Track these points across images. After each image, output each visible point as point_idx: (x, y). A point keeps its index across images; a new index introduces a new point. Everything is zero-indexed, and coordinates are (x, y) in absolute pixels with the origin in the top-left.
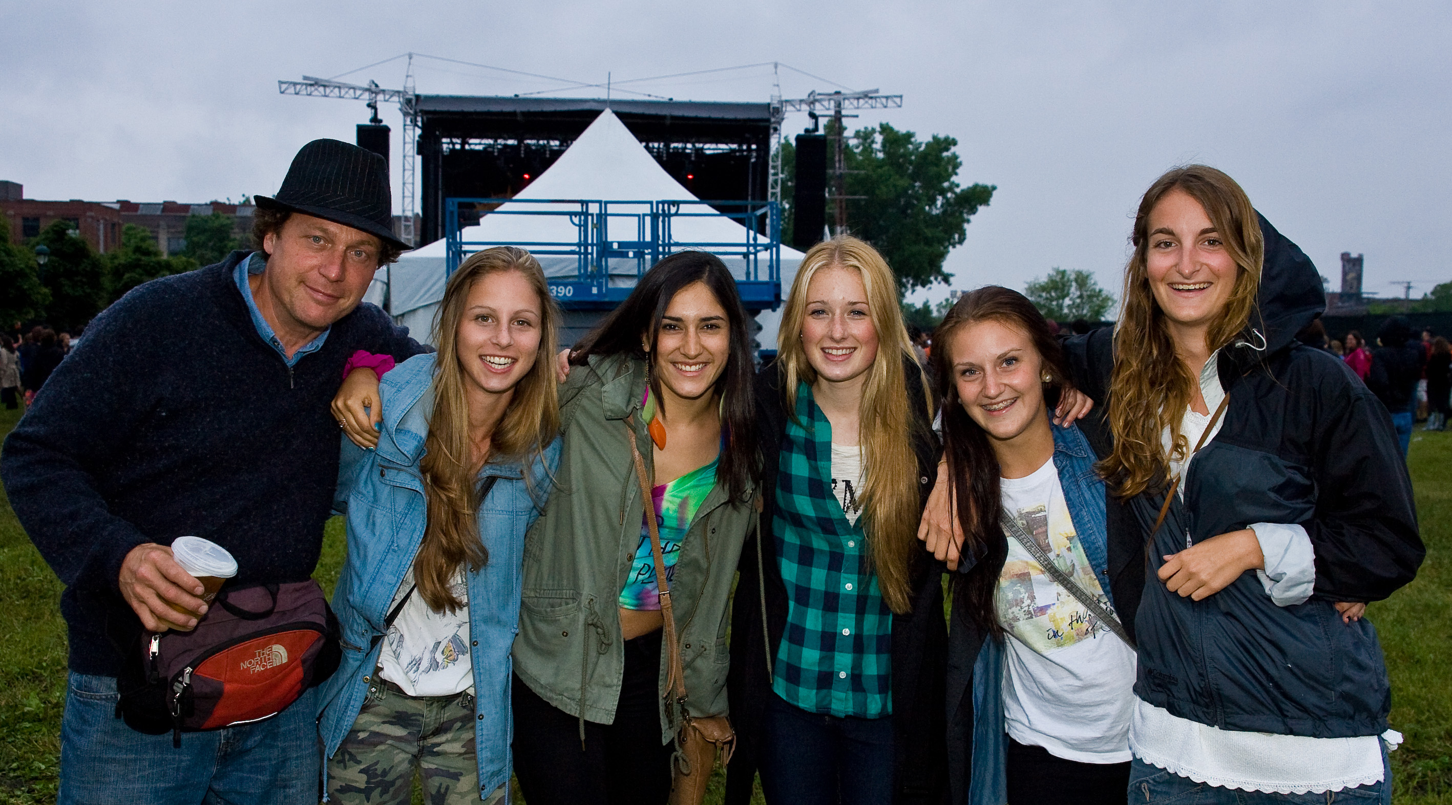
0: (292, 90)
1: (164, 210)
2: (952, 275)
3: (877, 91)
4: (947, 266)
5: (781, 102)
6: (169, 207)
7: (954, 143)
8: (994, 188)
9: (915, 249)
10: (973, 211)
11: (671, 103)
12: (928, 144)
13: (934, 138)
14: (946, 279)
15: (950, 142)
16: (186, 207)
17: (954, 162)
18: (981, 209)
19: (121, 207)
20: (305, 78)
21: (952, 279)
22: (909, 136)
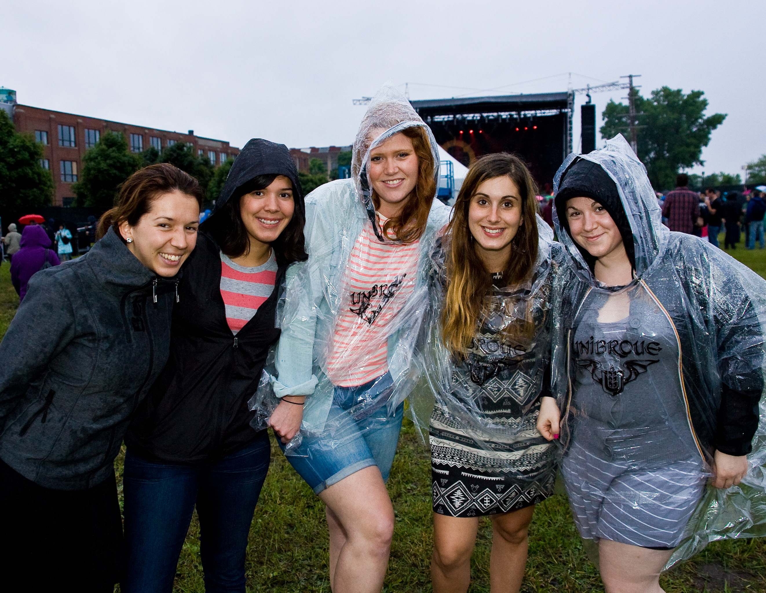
0: (358, 103)
1: (330, 150)
2: (705, 161)
3: (617, 82)
4: (702, 157)
5: (573, 91)
6: (332, 148)
7: (702, 93)
8: (726, 115)
9: (681, 149)
10: (715, 127)
11: (522, 96)
12: (688, 96)
13: (692, 91)
14: (702, 163)
15: (699, 94)
16: (339, 148)
17: (704, 104)
18: (719, 126)
19: (311, 151)
20: (363, 98)
21: (705, 164)
22: (679, 91)
